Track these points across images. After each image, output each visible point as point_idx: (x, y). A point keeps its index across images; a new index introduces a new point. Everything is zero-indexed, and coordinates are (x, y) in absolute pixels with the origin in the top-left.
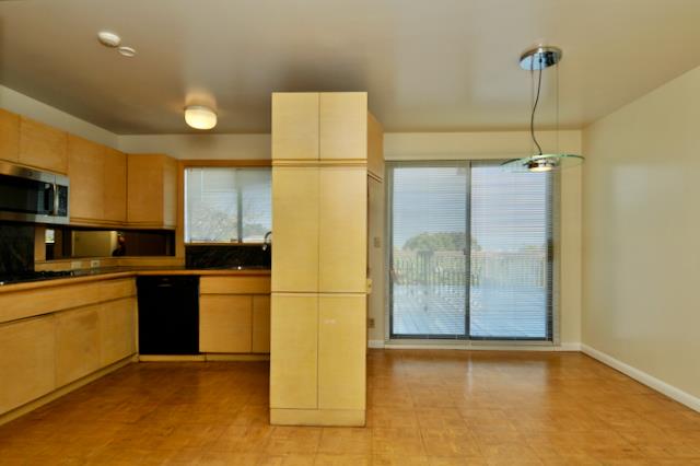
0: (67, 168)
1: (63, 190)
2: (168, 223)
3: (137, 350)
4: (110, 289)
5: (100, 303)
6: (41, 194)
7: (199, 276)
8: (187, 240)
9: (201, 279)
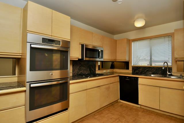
0: (103, 45)
1: (102, 51)
2: (127, 59)
3: (119, 98)
4: (113, 80)
5: (111, 84)
6: (97, 53)
7: (138, 78)
8: (132, 65)
9: (139, 78)
